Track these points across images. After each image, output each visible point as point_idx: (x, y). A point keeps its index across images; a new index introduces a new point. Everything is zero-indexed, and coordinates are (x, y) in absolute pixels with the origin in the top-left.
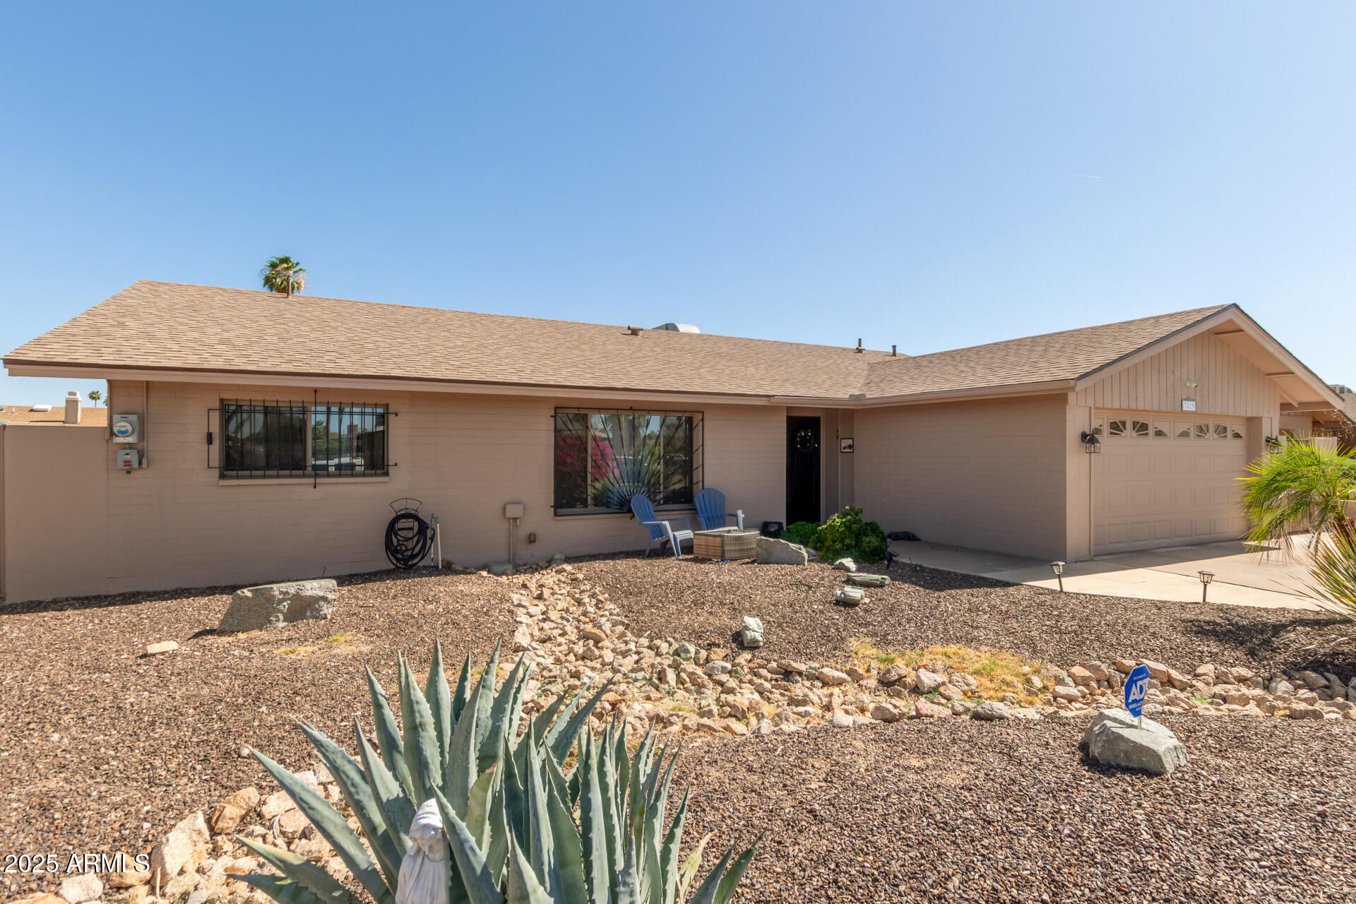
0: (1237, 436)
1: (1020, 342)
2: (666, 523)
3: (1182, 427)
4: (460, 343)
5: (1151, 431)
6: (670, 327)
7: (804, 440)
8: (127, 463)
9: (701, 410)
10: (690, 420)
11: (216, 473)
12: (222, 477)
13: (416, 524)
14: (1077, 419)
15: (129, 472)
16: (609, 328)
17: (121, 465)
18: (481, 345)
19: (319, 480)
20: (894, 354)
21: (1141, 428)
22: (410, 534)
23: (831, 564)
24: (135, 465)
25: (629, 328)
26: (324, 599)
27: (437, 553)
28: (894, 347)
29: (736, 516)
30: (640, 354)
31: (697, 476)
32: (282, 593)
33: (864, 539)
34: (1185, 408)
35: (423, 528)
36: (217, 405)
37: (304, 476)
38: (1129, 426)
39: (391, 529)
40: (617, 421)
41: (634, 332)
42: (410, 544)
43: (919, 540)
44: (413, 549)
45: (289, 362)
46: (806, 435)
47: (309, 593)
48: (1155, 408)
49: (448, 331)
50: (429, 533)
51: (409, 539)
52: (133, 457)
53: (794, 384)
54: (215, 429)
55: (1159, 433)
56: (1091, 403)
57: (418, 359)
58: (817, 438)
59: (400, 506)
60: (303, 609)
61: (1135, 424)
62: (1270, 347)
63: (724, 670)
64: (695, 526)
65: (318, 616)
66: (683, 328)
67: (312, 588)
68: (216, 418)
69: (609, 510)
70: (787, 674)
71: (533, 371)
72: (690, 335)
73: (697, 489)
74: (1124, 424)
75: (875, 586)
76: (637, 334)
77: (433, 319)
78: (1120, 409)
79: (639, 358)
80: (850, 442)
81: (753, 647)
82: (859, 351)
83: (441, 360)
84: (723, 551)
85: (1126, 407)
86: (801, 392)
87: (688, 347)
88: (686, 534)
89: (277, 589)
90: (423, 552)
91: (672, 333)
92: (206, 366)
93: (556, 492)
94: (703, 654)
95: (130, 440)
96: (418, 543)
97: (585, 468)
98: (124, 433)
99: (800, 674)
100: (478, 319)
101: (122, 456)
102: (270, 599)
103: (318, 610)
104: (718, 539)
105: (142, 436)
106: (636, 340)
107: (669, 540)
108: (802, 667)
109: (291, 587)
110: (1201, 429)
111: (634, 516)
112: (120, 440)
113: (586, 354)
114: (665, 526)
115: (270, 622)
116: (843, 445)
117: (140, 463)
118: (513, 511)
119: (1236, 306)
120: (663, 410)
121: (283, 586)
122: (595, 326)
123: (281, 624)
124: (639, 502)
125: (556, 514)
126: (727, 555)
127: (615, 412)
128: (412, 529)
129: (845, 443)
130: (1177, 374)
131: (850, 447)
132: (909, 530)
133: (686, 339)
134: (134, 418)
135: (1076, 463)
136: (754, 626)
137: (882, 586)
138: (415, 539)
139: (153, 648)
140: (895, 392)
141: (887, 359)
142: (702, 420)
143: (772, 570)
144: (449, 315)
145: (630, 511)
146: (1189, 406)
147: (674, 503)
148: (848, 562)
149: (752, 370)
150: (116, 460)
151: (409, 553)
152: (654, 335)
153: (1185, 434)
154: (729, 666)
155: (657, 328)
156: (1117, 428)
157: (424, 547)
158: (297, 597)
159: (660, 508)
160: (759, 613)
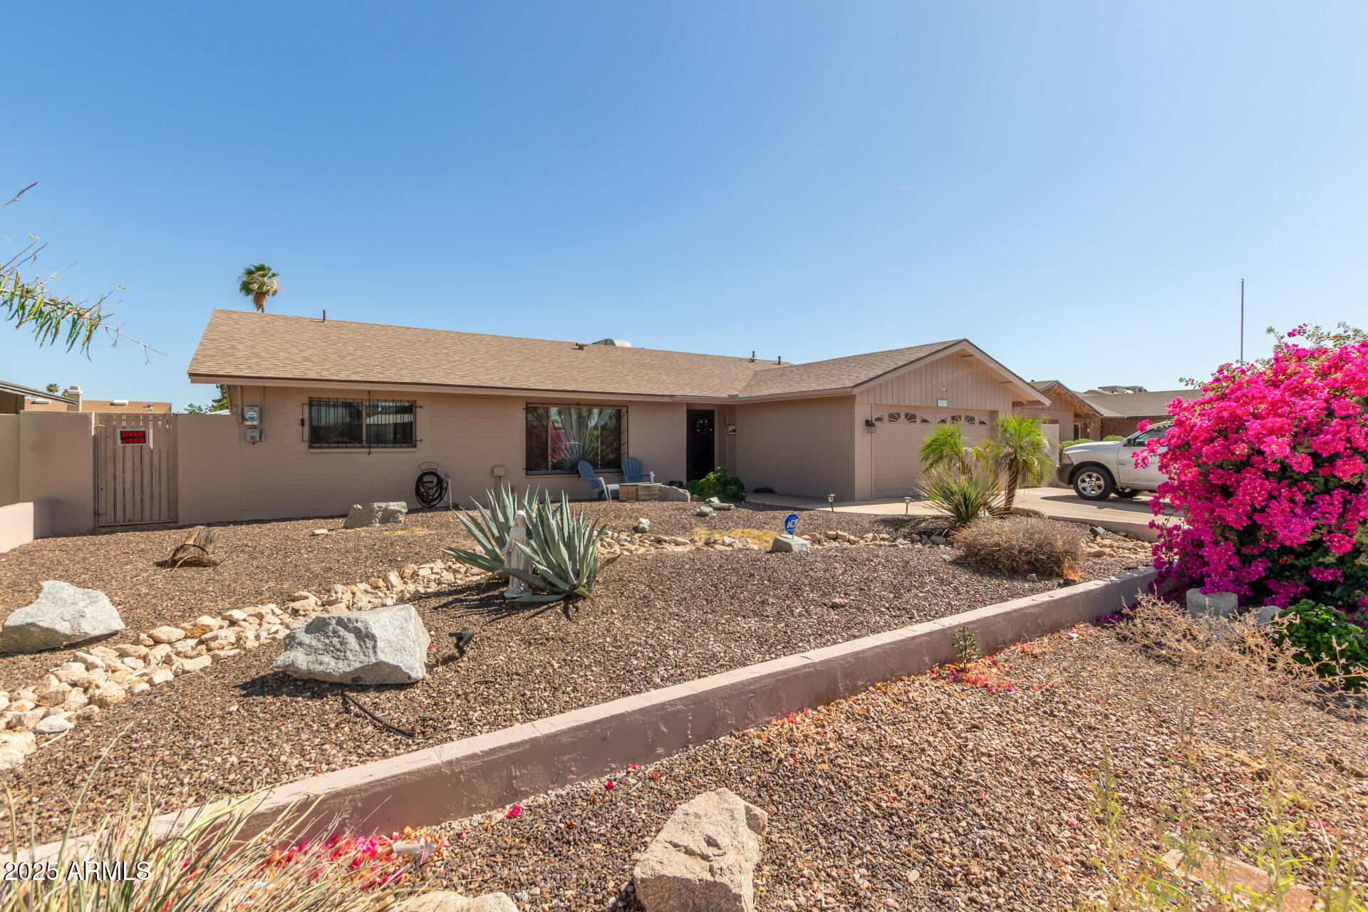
0: (982, 423)
1: (846, 360)
2: (602, 479)
3: (940, 417)
4: (456, 358)
5: (918, 419)
6: (608, 342)
7: (702, 427)
8: (253, 438)
9: (626, 405)
10: (619, 412)
11: (307, 444)
12: (310, 447)
13: (435, 479)
14: (862, 412)
15: (254, 443)
16: (561, 343)
17: (248, 439)
18: (472, 360)
19: (372, 450)
20: (779, 363)
21: (911, 418)
22: (431, 485)
23: (704, 501)
24: (258, 439)
25: (577, 345)
26: (400, 512)
27: (449, 497)
28: (779, 358)
29: (649, 476)
30: (585, 365)
31: (624, 449)
32: (378, 507)
33: (729, 487)
34: (940, 405)
35: (440, 481)
36: (307, 401)
37: (362, 447)
38: (902, 416)
39: (420, 481)
40: (568, 413)
41: (581, 347)
42: (431, 492)
43: (775, 492)
44: (433, 495)
45: (355, 373)
46: (704, 422)
47: (392, 508)
48: (918, 404)
49: (446, 348)
50: (445, 485)
51: (431, 488)
52: (256, 434)
53: (692, 387)
54: (306, 417)
55: (925, 421)
56: (872, 401)
57: (433, 370)
58: (712, 424)
59: (424, 467)
60: (389, 517)
61: (907, 415)
62: (993, 365)
63: (626, 540)
64: (621, 481)
65: (398, 522)
66: (618, 343)
67: (394, 506)
68: (306, 408)
69: (562, 472)
70: (659, 541)
71: (512, 379)
72: (623, 349)
73: (624, 458)
74: (899, 415)
75: (724, 509)
76: (582, 349)
77: (433, 339)
78: (893, 405)
79: (583, 368)
80: (733, 427)
81: (643, 531)
82: (753, 361)
83: (449, 371)
84: (638, 495)
85: (897, 404)
86: (696, 393)
87: (621, 358)
88: (615, 486)
89: (376, 505)
90: (440, 497)
91: (609, 347)
92: (307, 377)
93: (527, 460)
94: (616, 535)
95: (255, 423)
96: (436, 492)
97: (547, 444)
98: (252, 419)
99: (665, 541)
100: (464, 338)
101: (249, 433)
102: (372, 510)
103: (397, 518)
104: (634, 488)
105: (261, 422)
106: (582, 354)
107: (603, 491)
108: (667, 538)
109: (383, 505)
110: (953, 418)
111: (580, 476)
112: (249, 423)
113: (546, 365)
114: (600, 481)
115: (372, 523)
116: (730, 429)
117: (260, 438)
118: (498, 472)
119: (966, 340)
120: (602, 405)
121: (379, 504)
122: (552, 342)
123: (378, 525)
124: (584, 466)
125: (527, 474)
126: (640, 498)
127: (567, 406)
128: (432, 482)
129: (731, 428)
130: (934, 383)
131: (734, 431)
132: (769, 486)
133: (619, 353)
134: (257, 409)
135: (862, 441)
136: (645, 523)
137: (729, 509)
138: (435, 489)
139: (317, 532)
140: (758, 393)
141: (773, 367)
142: (627, 412)
143: (665, 504)
144: (443, 335)
145: (577, 472)
146: (942, 403)
147: (608, 468)
148: (715, 500)
149: (665, 377)
150: (245, 437)
151: (431, 497)
152: (596, 348)
153: (943, 421)
154: (629, 539)
155: (599, 343)
156: (894, 417)
157: (441, 493)
158: (386, 510)
159: (598, 470)
160: (647, 516)
